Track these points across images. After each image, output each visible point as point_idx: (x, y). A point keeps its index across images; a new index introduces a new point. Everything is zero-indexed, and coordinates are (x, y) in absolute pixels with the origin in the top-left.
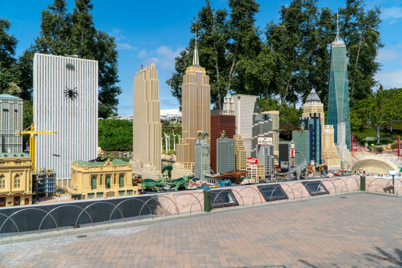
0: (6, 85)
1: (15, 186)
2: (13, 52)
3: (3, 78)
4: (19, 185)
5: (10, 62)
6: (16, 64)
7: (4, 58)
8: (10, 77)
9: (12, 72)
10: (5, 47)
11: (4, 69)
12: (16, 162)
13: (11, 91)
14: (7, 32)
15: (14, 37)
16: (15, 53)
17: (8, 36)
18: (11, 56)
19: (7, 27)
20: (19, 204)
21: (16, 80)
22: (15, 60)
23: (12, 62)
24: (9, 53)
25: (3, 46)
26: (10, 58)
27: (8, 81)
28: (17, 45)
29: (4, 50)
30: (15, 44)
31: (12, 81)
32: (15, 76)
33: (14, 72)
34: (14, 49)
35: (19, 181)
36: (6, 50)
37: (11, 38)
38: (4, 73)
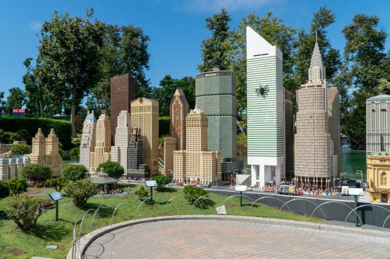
0: (376, 82)
1: (382, 183)
2: (382, 47)
3: (373, 76)
4: (386, 183)
5: (379, 58)
6: (386, 58)
7: (373, 55)
8: (380, 74)
9: (382, 68)
10: (374, 44)
11: (373, 66)
12: (381, 161)
13: (381, 88)
14: (376, 28)
15: (383, 31)
16: (384, 48)
17: (376, 32)
18: (380, 51)
19: (376, 23)
20: (386, 202)
21: (386, 76)
22: (385, 55)
23: (381, 58)
24: (378, 49)
25: (372, 44)
26: (379, 54)
27: (378, 78)
28: (386, 39)
29: (373, 47)
30: (384, 38)
31: (382, 77)
32: (385, 72)
33: (384, 68)
34: (383, 44)
35: (386, 179)
36: (375, 47)
37: (379, 33)
38: (374, 71)
